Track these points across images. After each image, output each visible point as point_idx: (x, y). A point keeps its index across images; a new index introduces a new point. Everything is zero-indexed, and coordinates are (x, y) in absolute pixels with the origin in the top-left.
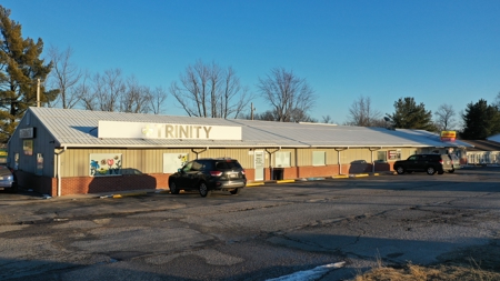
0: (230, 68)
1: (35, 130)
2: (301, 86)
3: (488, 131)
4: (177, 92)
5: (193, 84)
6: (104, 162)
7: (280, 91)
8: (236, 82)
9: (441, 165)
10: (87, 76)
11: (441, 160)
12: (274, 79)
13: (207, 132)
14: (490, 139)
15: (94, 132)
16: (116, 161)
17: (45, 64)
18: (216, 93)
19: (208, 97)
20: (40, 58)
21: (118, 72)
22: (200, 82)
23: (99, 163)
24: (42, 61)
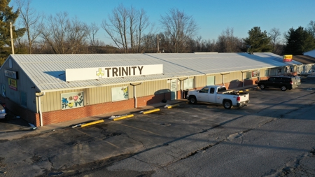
0: (142, 11)
1: (17, 73)
2: (189, 21)
3: (303, 47)
4: (107, 27)
5: (117, 22)
6: (71, 98)
7: (175, 25)
8: (146, 19)
9: (291, 85)
10: (44, 17)
11: (291, 81)
12: (171, 16)
13: (140, 70)
14: (305, 54)
15: (62, 76)
16: (79, 97)
17: (14, 11)
18: (133, 27)
19: (128, 30)
20: (10, 6)
21: (66, 14)
22: (122, 19)
23: (68, 100)
24: (11, 8)
